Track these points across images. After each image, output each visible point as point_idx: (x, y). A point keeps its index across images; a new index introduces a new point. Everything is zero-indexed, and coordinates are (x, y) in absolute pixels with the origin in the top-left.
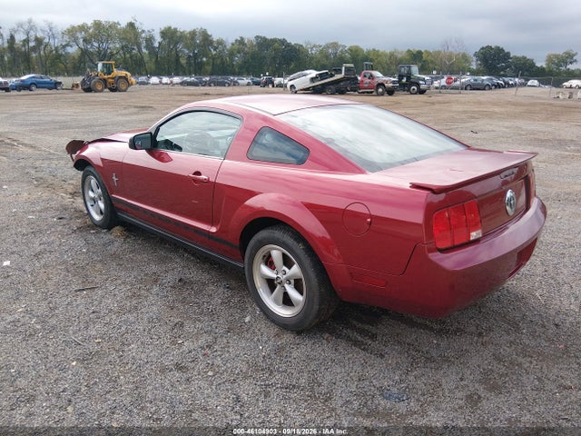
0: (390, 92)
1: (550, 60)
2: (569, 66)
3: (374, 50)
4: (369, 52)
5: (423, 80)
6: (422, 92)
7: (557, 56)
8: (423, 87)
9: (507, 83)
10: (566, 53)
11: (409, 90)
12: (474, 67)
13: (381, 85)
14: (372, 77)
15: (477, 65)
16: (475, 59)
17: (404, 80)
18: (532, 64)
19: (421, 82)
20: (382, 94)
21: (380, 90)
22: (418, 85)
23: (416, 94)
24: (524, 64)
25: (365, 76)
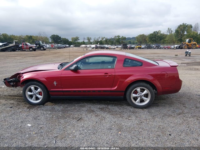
0: (34, 50)
1: (72, 39)
2: (78, 41)
3: (13, 35)
4: (11, 36)
5: (45, 46)
6: (45, 50)
7: (74, 38)
8: (45, 48)
9: (66, 46)
10: (76, 37)
11: (40, 49)
12: (50, 41)
13: (31, 47)
14: (26, 45)
15: (51, 41)
16: (50, 39)
17: (38, 46)
18: (68, 41)
19: (44, 46)
20: (32, 51)
21: (31, 49)
22: (43, 47)
23: (43, 50)
24: (66, 40)
25: (24, 45)
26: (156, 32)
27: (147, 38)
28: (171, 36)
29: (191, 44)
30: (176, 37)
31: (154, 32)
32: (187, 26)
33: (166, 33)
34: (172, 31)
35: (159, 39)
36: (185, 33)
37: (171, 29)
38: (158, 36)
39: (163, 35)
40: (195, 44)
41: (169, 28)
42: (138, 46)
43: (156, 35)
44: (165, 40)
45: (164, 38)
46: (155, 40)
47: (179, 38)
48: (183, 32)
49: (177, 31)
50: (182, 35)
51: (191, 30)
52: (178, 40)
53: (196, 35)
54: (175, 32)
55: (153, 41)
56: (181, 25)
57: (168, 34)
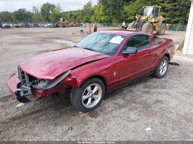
26: (21, 9)
27: (13, 16)
28: (37, 14)
29: (65, 23)
30: (43, 16)
31: (20, 10)
32: (51, 5)
33: (31, 12)
34: (38, 10)
35: (26, 17)
36: (51, 12)
37: (36, 7)
38: (25, 14)
39: (30, 13)
40: (68, 23)
41: (34, 7)
42: (15, 25)
43: (22, 13)
44: (33, 19)
45: (31, 16)
46: (22, 18)
47: (46, 17)
48: (48, 10)
49: (43, 10)
50: (48, 14)
51: (55, 10)
52: (45, 19)
53: (60, 15)
54: (40, 10)
55: (20, 19)
56: (45, 4)
57: (35, 12)
